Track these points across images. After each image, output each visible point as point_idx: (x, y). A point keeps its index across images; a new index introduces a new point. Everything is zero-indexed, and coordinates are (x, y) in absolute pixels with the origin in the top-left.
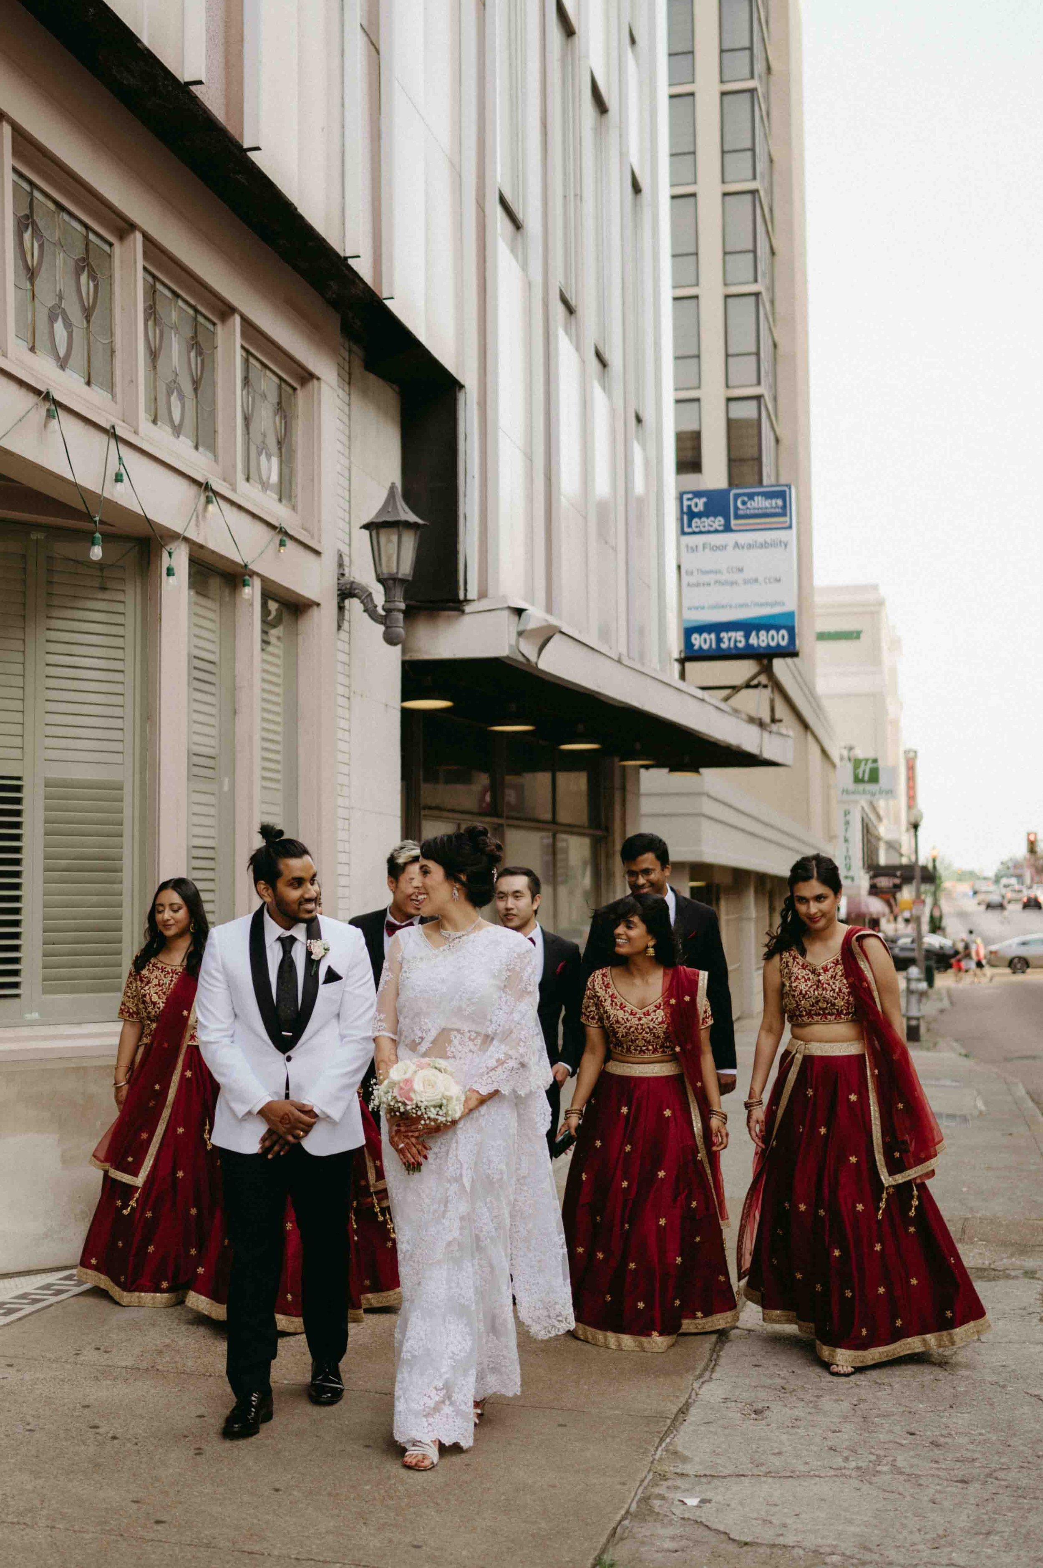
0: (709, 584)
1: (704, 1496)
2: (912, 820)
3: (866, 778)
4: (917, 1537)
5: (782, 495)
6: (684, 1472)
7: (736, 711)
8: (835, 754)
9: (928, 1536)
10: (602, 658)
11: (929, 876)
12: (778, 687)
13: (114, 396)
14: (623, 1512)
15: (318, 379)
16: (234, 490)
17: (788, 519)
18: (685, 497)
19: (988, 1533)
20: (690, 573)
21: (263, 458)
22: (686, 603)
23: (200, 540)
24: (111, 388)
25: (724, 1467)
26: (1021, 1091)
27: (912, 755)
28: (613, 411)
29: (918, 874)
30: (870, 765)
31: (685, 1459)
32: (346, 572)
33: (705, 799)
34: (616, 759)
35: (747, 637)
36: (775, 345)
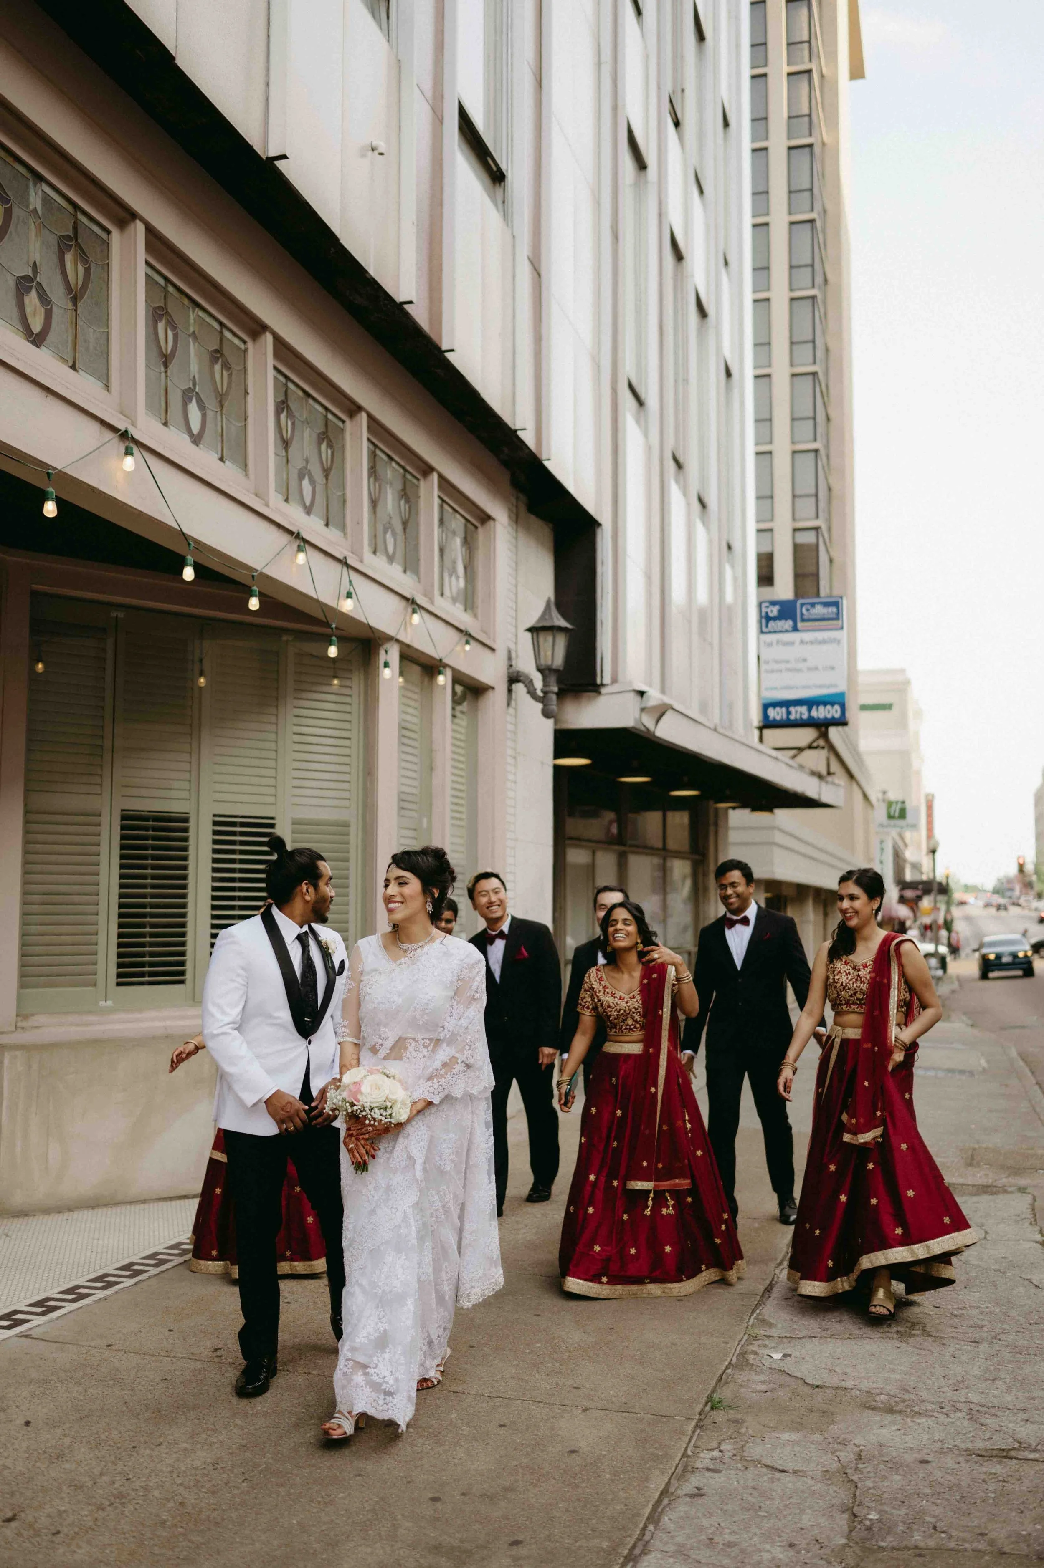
0: (781, 671)
1: (785, 1352)
2: (931, 847)
3: (897, 814)
4: (943, 1382)
5: (836, 604)
6: (771, 1334)
7: (801, 767)
8: (873, 798)
9: (950, 1382)
10: (702, 727)
11: (943, 890)
12: (832, 748)
13: (345, 534)
14: (727, 1363)
15: (494, 520)
16: (432, 603)
17: (840, 622)
18: (763, 605)
19: (995, 1379)
20: (767, 662)
21: (453, 578)
22: (763, 687)
23: (407, 641)
24: (343, 528)
25: (799, 1331)
26: (1014, 1053)
27: (930, 797)
28: (710, 541)
29: (935, 887)
30: (899, 806)
31: (771, 1325)
32: (514, 663)
33: (777, 833)
34: (711, 803)
35: (810, 710)
36: (830, 489)
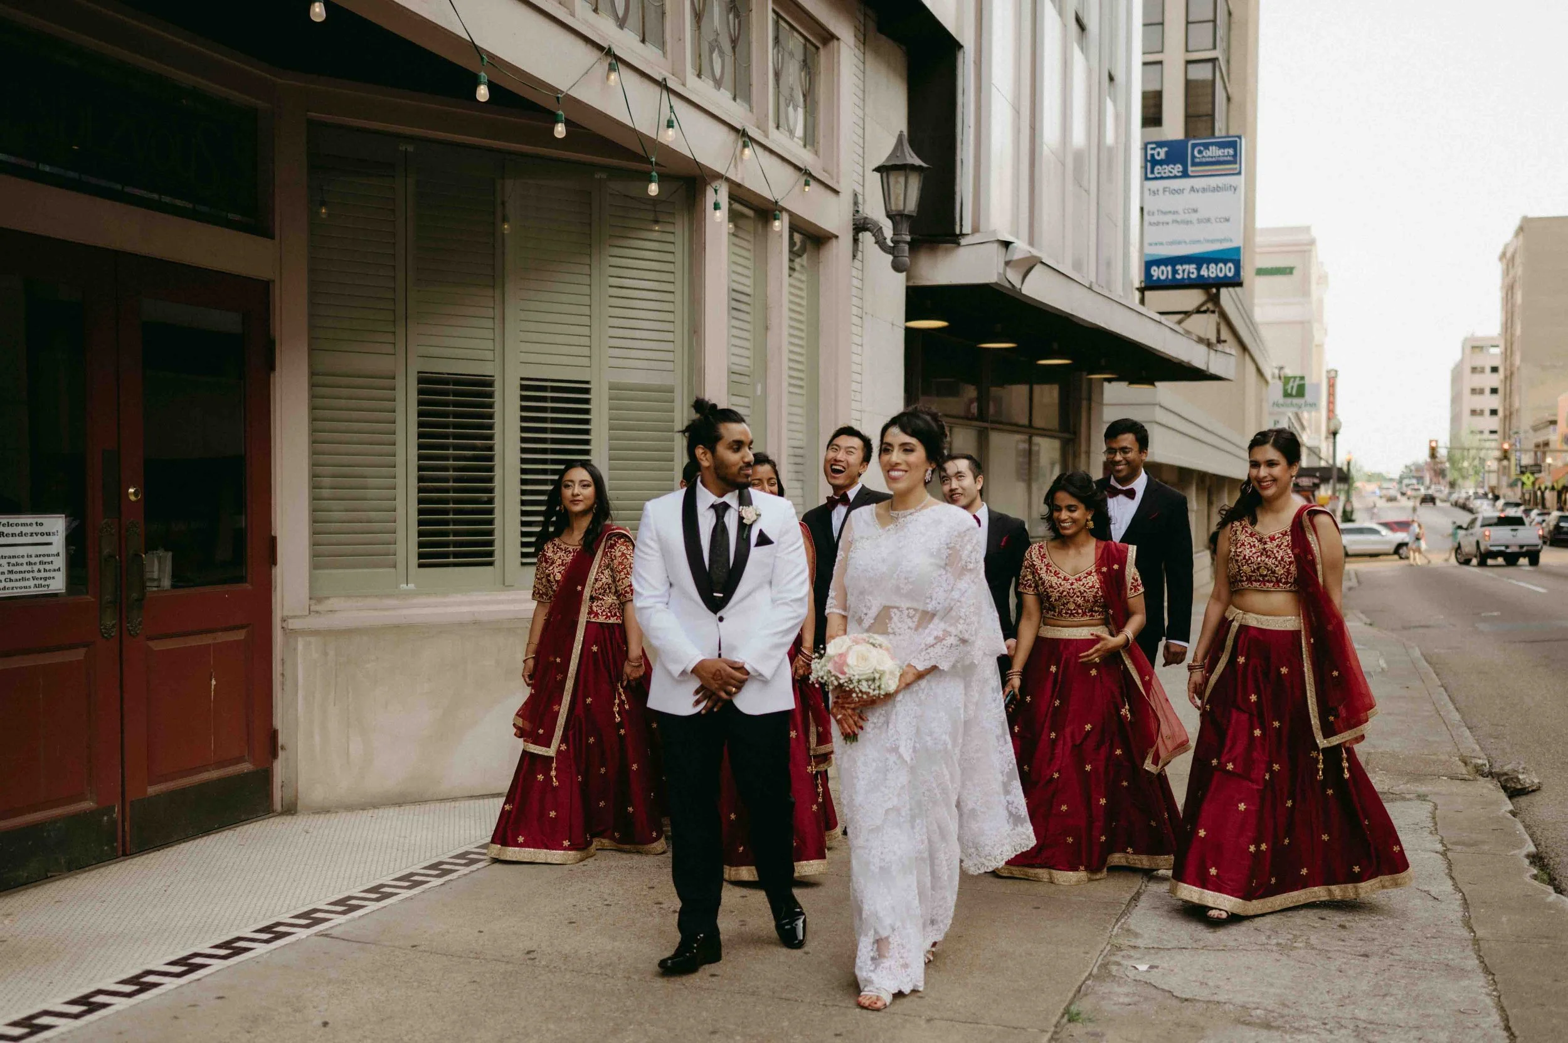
0: (1168, 223)
1: (1151, 963)
2: (1332, 428)
3: (1294, 392)
4: (1327, 997)
5: (1233, 145)
6: (1136, 945)
7: (1188, 333)
8: (1268, 373)
9: (1335, 997)
10: (1075, 284)
11: (1344, 477)
12: (1224, 316)
13: (664, 53)
14: (1086, 974)
15: (838, 39)
16: (767, 136)
17: (1237, 166)
18: (1150, 146)
19: (1385, 995)
20: (1152, 214)
21: (791, 109)
22: (1147, 241)
23: (738, 180)
24: (662, 45)
25: (1169, 941)
26: (1417, 653)
27: (1333, 374)
28: (1089, 71)
29: (1335, 473)
30: (1297, 382)
31: (1136, 935)
32: (860, 209)
33: (1157, 408)
34: (1085, 374)
35: (1199, 269)
36: (1230, 14)
